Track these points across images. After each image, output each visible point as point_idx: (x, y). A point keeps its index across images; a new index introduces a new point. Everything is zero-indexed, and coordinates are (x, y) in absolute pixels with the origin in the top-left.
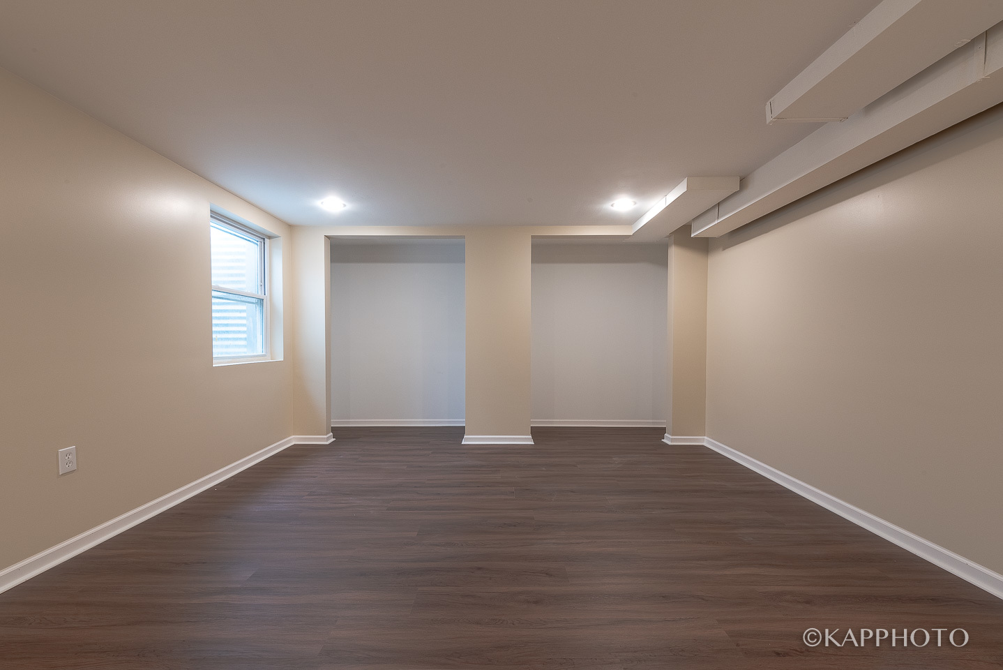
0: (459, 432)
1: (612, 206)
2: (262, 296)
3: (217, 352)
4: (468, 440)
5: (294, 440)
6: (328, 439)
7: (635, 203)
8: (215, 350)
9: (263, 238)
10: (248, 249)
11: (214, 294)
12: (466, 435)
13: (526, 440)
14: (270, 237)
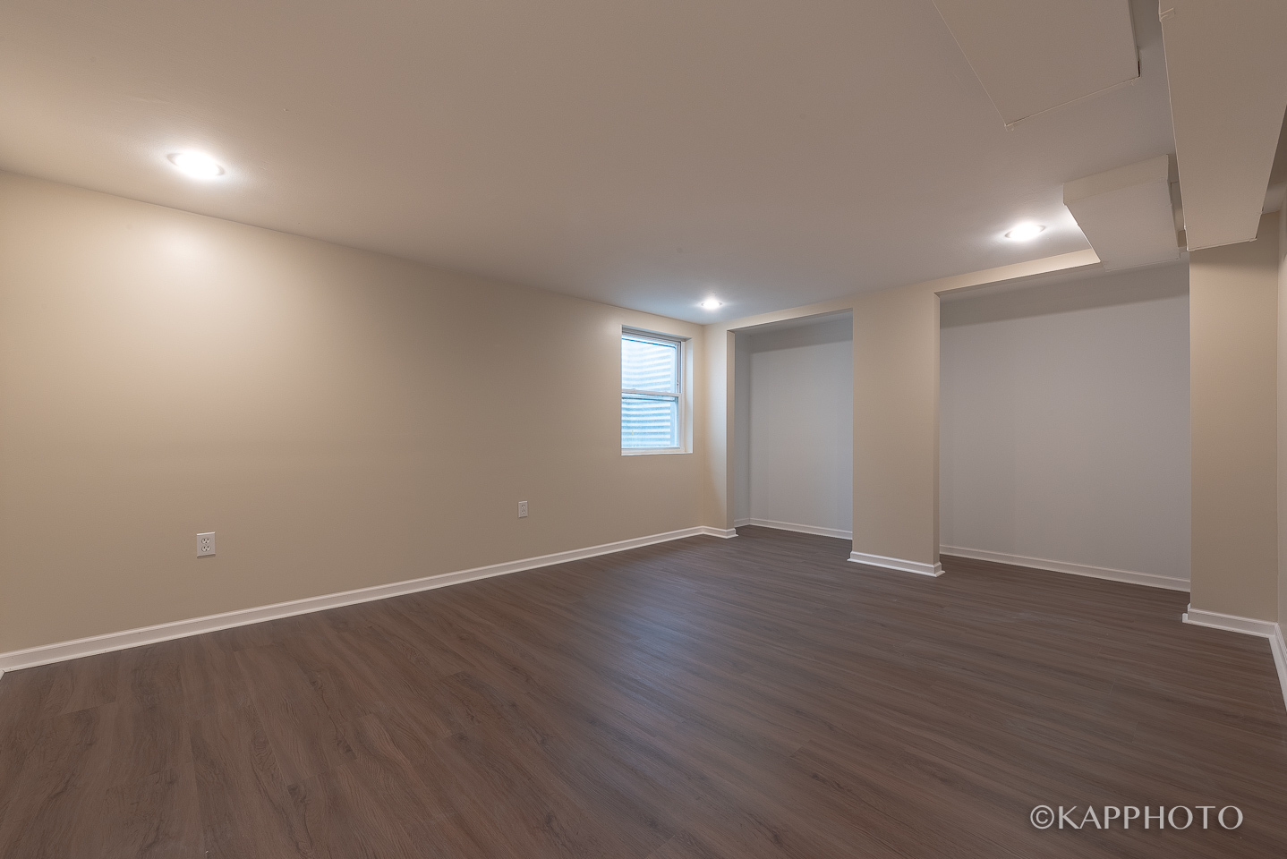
0: (846, 546)
1: (1006, 236)
2: (677, 394)
3: (624, 444)
4: (857, 557)
5: (703, 530)
6: (728, 533)
7: (1044, 228)
8: (623, 443)
9: (679, 341)
10: (667, 353)
11: (623, 395)
12: (855, 551)
13: (928, 569)
14: (685, 340)
